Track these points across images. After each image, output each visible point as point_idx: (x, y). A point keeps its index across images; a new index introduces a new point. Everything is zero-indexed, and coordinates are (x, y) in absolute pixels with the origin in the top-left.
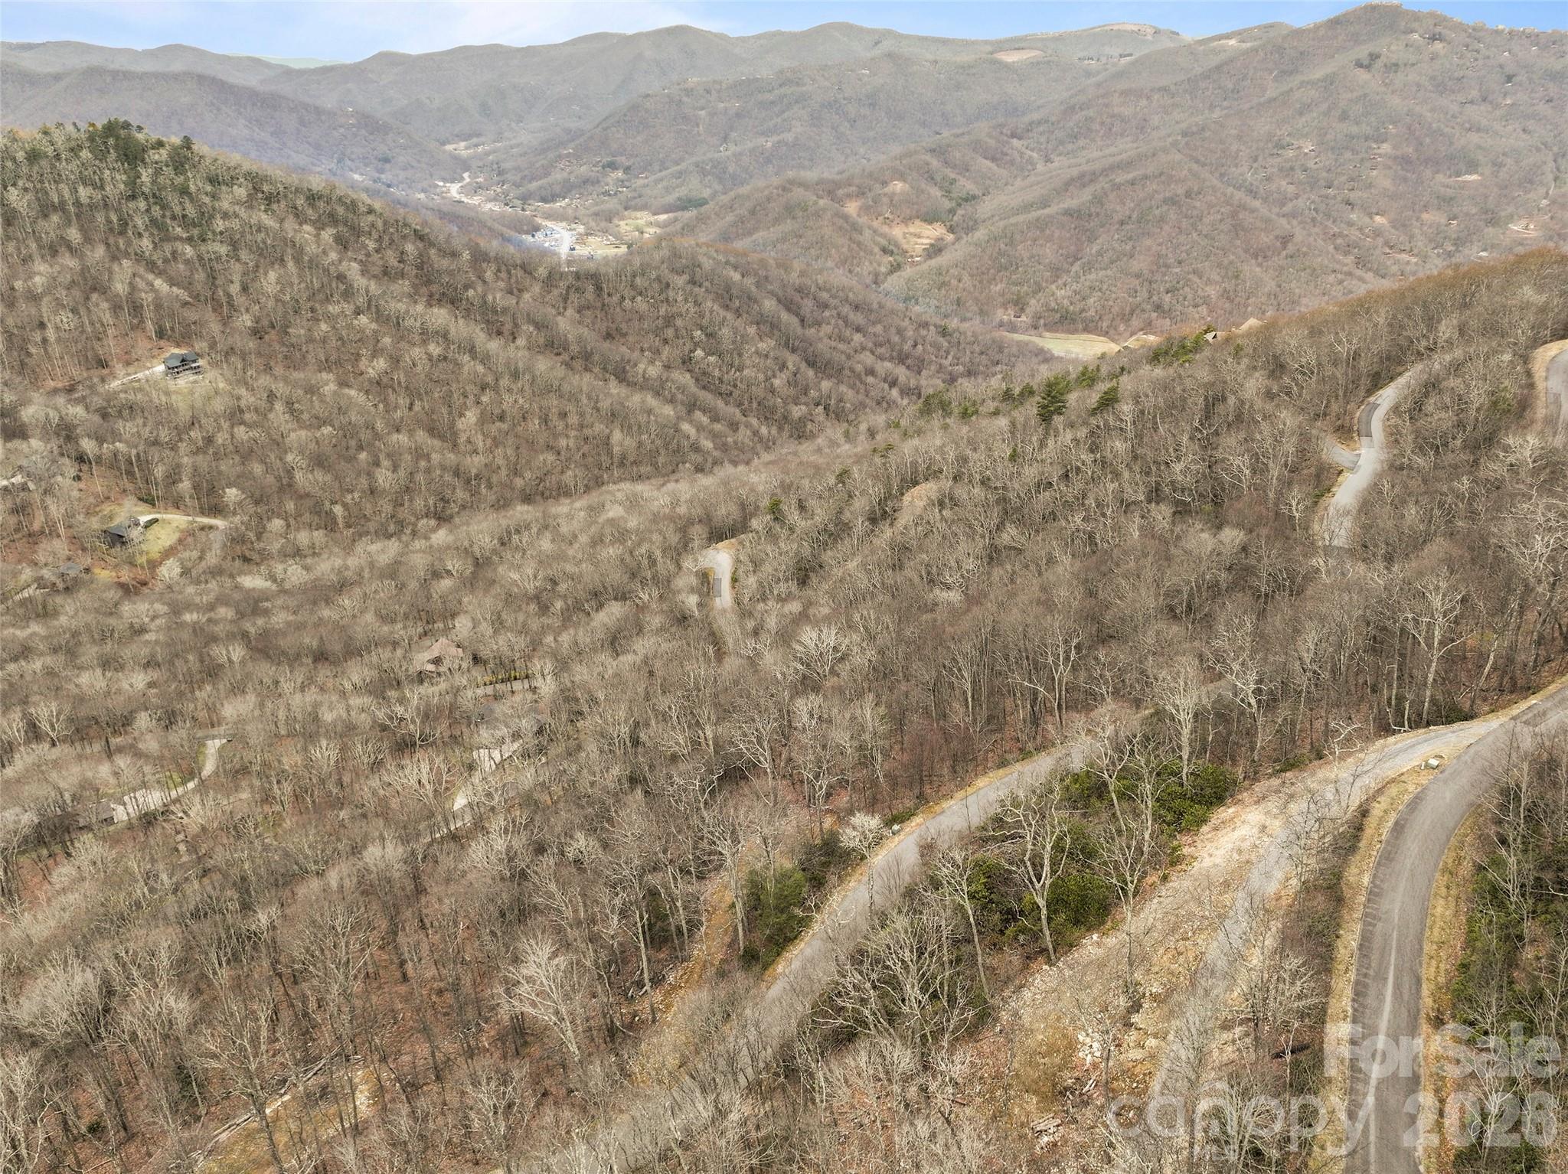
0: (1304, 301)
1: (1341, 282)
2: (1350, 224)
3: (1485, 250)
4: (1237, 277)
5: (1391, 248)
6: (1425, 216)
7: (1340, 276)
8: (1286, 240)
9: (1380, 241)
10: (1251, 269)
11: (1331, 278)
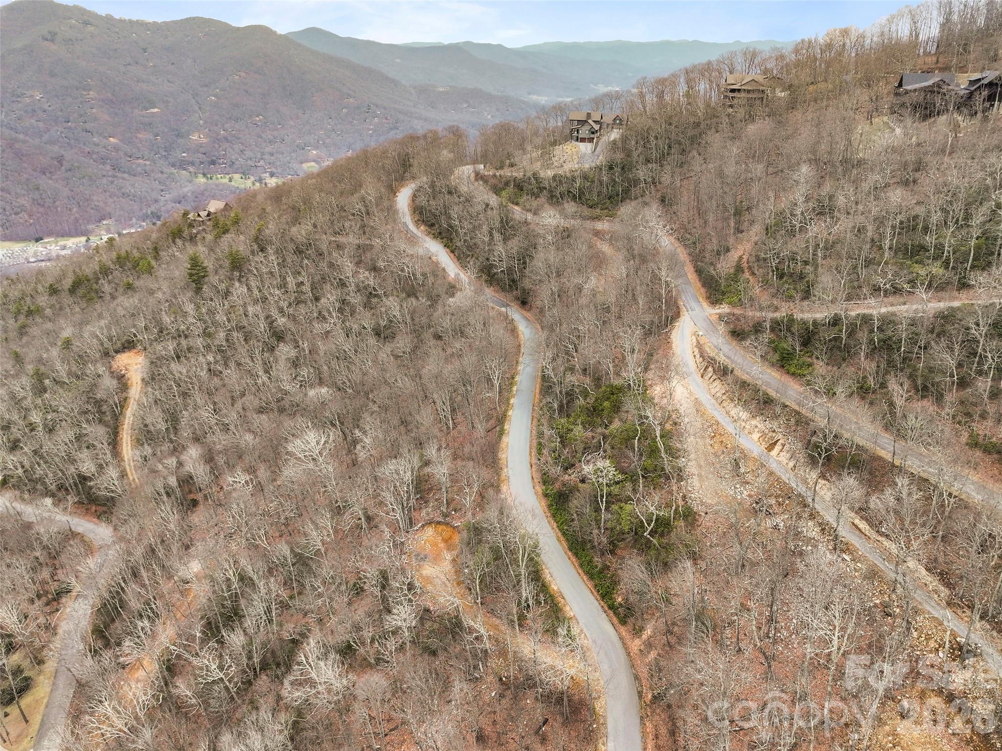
0: (95, 198)
1: (112, 182)
2: (97, 145)
3: (184, 152)
4: (38, 189)
5: (130, 157)
6: (139, 136)
7: (110, 179)
8: (60, 160)
9: (121, 154)
10: (44, 182)
11: (104, 181)
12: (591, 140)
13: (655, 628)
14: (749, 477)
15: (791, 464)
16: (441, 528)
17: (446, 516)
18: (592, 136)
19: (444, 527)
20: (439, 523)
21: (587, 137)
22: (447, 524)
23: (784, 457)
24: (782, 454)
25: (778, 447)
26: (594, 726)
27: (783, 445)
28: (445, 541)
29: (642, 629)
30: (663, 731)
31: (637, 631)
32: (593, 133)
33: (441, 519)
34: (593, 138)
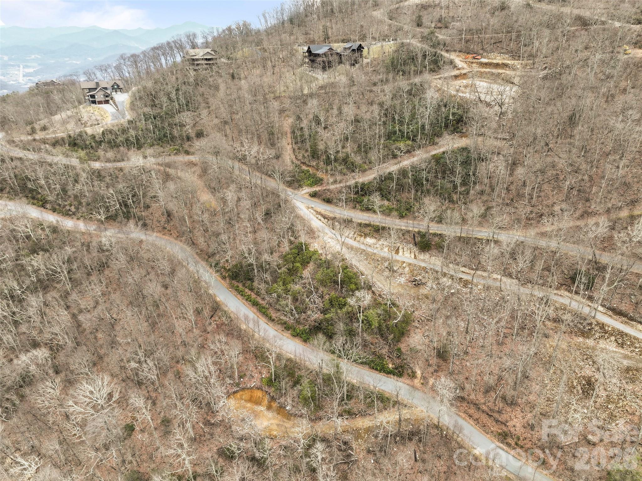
12: (107, 102)
13: (421, 368)
14: (400, 271)
15: (413, 256)
16: (238, 395)
17: (238, 385)
18: (107, 99)
19: (241, 393)
20: (235, 393)
21: (103, 100)
22: (243, 389)
23: (407, 254)
24: (405, 253)
25: (401, 251)
26: (445, 433)
27: (403, 248)
28: (250, 400)
29: (414, 373)
30: (471, 411)
31: (413, 376)
32: (107, 96)
33: (235, 389)
34: (108, 101)
